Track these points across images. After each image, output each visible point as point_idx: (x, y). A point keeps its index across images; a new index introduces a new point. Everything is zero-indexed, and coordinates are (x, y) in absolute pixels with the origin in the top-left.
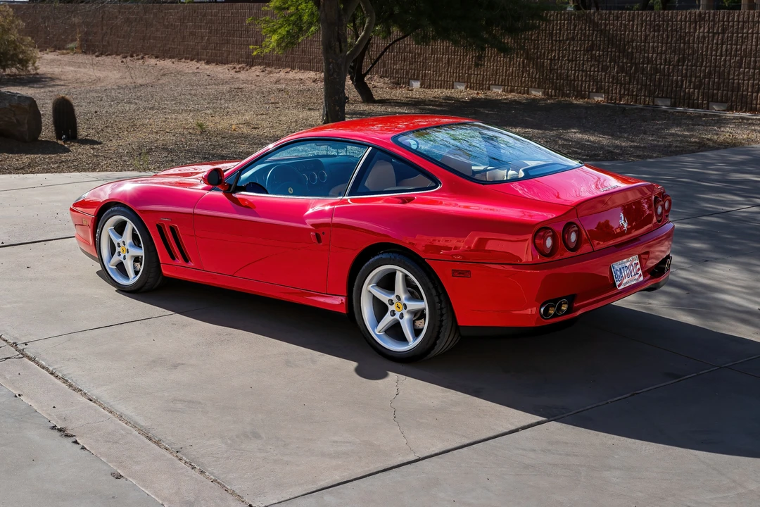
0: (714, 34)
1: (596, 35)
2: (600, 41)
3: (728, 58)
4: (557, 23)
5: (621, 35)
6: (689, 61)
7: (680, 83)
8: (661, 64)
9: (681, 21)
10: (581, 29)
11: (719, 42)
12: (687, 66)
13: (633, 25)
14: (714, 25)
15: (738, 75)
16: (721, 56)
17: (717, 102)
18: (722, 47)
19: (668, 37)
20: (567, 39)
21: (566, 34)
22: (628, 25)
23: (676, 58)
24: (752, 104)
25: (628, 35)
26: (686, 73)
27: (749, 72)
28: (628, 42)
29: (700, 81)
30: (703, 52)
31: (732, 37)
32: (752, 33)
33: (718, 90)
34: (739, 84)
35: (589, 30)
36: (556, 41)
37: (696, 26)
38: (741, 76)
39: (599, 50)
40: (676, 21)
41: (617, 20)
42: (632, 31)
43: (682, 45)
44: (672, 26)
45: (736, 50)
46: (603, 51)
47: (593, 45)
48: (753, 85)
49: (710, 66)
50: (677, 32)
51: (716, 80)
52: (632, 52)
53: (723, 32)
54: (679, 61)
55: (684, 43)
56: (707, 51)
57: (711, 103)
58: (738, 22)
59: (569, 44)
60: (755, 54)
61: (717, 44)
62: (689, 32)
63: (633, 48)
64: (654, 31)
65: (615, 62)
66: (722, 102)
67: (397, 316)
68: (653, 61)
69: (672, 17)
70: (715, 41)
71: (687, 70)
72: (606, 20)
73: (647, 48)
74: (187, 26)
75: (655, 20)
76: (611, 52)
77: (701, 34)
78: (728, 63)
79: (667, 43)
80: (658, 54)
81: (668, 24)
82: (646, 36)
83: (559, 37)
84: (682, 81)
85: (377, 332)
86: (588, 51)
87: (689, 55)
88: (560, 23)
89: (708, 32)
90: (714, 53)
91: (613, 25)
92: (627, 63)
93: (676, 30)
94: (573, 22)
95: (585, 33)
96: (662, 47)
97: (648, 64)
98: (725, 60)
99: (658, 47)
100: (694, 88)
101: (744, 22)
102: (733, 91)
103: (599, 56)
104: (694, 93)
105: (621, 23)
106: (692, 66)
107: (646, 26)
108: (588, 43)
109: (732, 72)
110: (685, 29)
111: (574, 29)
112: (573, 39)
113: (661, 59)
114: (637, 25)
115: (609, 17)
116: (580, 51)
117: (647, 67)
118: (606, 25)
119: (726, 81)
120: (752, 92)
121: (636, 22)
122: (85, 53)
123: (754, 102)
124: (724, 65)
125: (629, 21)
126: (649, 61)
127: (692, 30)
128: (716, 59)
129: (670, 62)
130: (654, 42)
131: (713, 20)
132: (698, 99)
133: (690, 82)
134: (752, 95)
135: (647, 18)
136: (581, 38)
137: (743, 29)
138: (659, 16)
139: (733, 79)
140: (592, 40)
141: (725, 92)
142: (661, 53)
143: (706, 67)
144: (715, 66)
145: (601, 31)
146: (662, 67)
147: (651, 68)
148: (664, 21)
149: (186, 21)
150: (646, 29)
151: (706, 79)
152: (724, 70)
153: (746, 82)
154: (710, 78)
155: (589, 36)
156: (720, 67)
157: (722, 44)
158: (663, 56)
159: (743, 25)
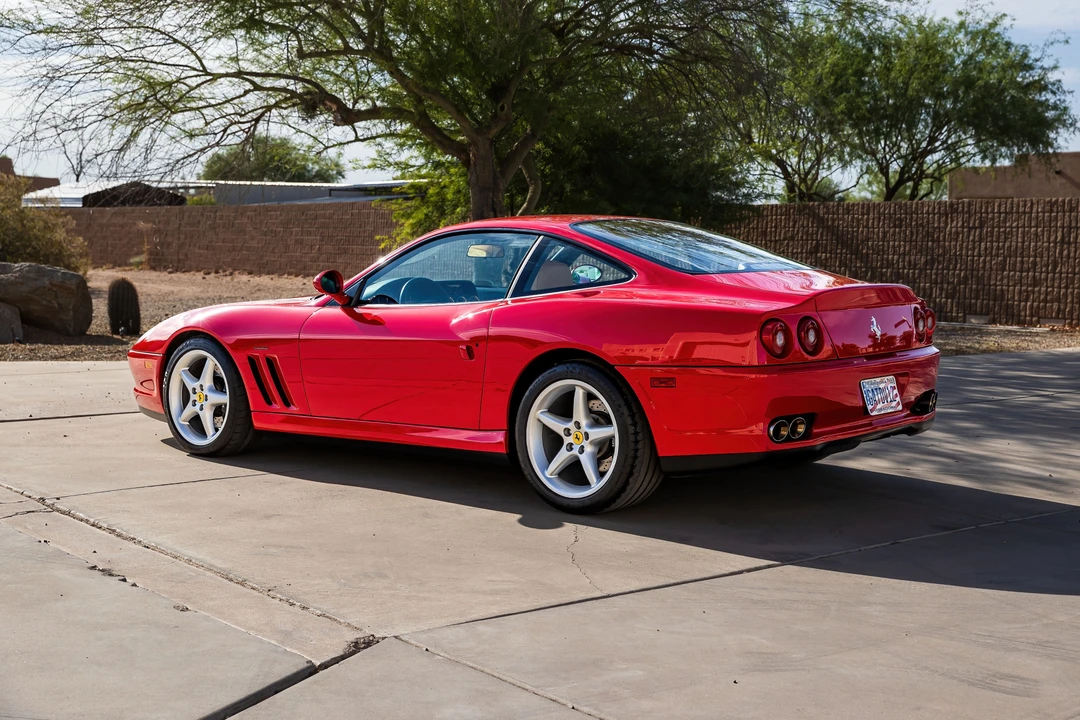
0: (970, 229)
1: (822, 233)
2: (827, 240)
3: (988, 258)
4: (771, 219)
5: (853, 232)
6: (939, 263)
7: (928, 291)
8: (904, 268)
9: (928, 213)
10: (802, 226)
11: (977, 239)
12: (937, 269)
13: (868, 220)
14: (970, 217)
15: (1002, 280)
16: (980, 256)
17: (976, 314)
18: (980, 245)
19: (912, 232)
20: (785, 239)
21: (783, 232)
22: (862, 219)
23: (923, 260)
24: (1019, 315)
25: (862, 232)
26: (936, 279)
27: (1014, 276)
28: (862, 241)
29: (954, 288)
30: (956, 252)
31: (992, 232)
32: (1018, 227)
33: (977, 298)
34: (1002, 290)
35: (812, 227)
36: (771, 241)
37: (947, 218)
38: (1005, 281)
39: (825, 252)
40: (922, 213)
41: (848, 213)
42: (867, 226)
43: (930, 243)
44: (916, 220)
45: (998, 248)
46: (831, 254)
47: (818, 245)
48: (1020, 292)
49: (966, 269)
50: (923, 227)
51: (974, 287)
52: (867, 254)
53: (981, 227)
54: (926, 263)
55: (933, 241)
56: (961, 249)
57: (968, 316)
58: (999, 213)
59: (788, 244)
60: (1022, 253)
61: (973, 241)
62: (939, 228)
63: (868, 248)
64: (895, 226)
65: (846, 267)
66: (981, 314)
67: (575, 451)
68: (893, 264)
69: (916, 208)
70: (971, 238)
71: (937, 274)
72: (834, 214)
73: (886, 248)
74: (292, 232)
75: (895, 214)
76: (841, 254)
77: (954, 230)
78: (988, 266)
79: (911, 241)
80: (900, 255)
81: (911, 219)
82: (885, 233)
83: (775, 237)
84: (931, 288)
85: (548, 474)
86: (811, 253)
87: (939, 256)
88: (776, 219)
89: (963, 227)
90: (970, 253)
91: (843, 219)
92: (861, 267)
93: (922, 225)
94: (792, 217)
95: (808, 231)
96: (905, 246)
97: (887, 268)
98: (984, 262)
99: (899, 246)
100: (947, 298)
101: (1006, 213)
102: (995, 300)
103: (826, 259)
104: (946, 303)
105: (853, 218)
106: (943, 269)
107: (884, 220)
108: (811, 244)
109: (993, 277)
110: (933, 223)
111: (794, 227)
112: (792, 238)
113: (903, 261)
114: (873, 219)
115: (838, 210)
116: (802, 253)
117: (886, 272)
118: (833, 220)
119: (987, 287)
120: (1020, 301)
121: (871, 216)
122: (154, 268)
123: (1023, 313)
124: (984, 267)
125: (863, 215)
126: (890, 264)
127: (942, 225)
128: (972, 261)
129: (915, 264)
130: (894, 241)
131: (969, 212)
132: (951, 312)
133: (942, 289)
134: (1019, 305)
135: (885, 210)
136: (802, 237)
137: (1005, 221)
138: (900, 208)
139: (995, 285)
140: (817, 240)
141: (985, 302)
142: (904, 254)
143: (960, 270)
144: (972, 270)
145: (828, 227)
146: (906, 271)
147: (891, 273)
148: (906, 214)
149: (291, 226)
150: (884, 224)
151: (962, 286)
152: (983, 275)
153: (1011, 288)
154: (966, 284)
155: (812, 234)
156: (978, 270)
157: (980, 241)
158: (907, 258)
159: (1006, 218)
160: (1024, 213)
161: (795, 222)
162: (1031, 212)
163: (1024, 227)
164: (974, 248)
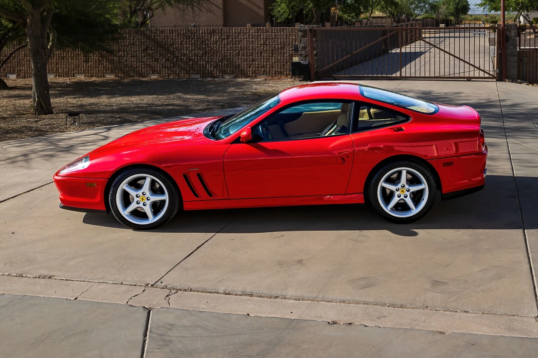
0: (222, 39)
1: (149, 42)
2: (152, 45)
3: (231, 51)
5: (165, 41)
6: (209, 54)
7: (205, 66)
8: (192, 56)
9: (202, 33)
10: (138, 38)
11: (226, 43)
12: (208, 56)
13: (173, 36)
14: (222, 35)
15: (238, 60)
16: (228, 50)
17: (228, 74)
18: (227, 46)
19: (195, 42)
20: (129, 45)
21: (128, 42)
22: (169, 36)
23: (201, 53)
24: (247, 73)
25: (170, 41)
26: (208, 60)
27: (244, 58)
28: (170, 45)
29: (217, 64)
30: (216, 49)
31: (233, 41)
32: (244, 39)
33: (228, 67)
34: (239, 64)
35: (144, 39)
36: (122, 46)
37: (211, 35)
38: (240, 60)
39: (152, 50)
40: (199, 33)
41: (162, 33)
42: (172, 39)
43: (204, 46)
44: (197, 36)
45: (236, 47)
46: (154, 50)
47: (147, 47)
48: (247, 65)
49: (222, 56)
50: (200, 39)
51: (226, 63)
52: (174, 51)
53: (228, 38)
54: (203, 54)
55: (205, 45)
56: (219, 48)
57: (224, 75)
58: (235, 33)
59: (131, 47)
60: (246, 49)
61: (224, 44)
62: (208, 39)
63: (174, 48)
64: (186, 39)
65: (163, 56)
66: (230, 74)
68: (187, 55)
69: (196, 31)
71: (208, 58)
72: (154, 33)
73: (183, 48)
75: (186, 33)
76: (160, 51)
77: (215, 40)
78: (232, 54)
79: (195, 45)
80: (190, 51)
81: (194, 36)
82: (181, 42)
83: (124, 44)
84: (206, 65)
86: (144, 51)
87: (208, 51)
89: (219, 38)
90: (223, 49)
91: (160, 36)
92: (170, 56)
93: (199, 38)
94: (132, 35)
95: (141, 41)
96: (192, 47)
98: (230, 53)
99: (189, 47)
100: (214, 68)
101: (238, 33)
102: (236, 68)
103: (152, 53)
104: (214, 70)
105: (165, 36)
106: (211, 56)
108: (144, 47)
109: (234, 58)
110: (205, 37)
111: (134, 39)
112: (133, 44)
113: (192, 53)
114: (175, 36)
115: (156, 31)
116: (139, 51)
117: (184, 58)
118: (155, 37)
119: (232, 63)
120: (247, 68)
121: (174, 34)
123: (249, 73)
124: (230, 55)
125: (170, 34)
126: (185, 55)
127: (209, 38)
128: (224, 52)
129: (198, 55)
130: (187, 45)
131: (221, 32)
132: (216, 73)
133: (211, 64)
134: (247, 69)
136: (138, 44)
137: (238, 36)
139: (236, 62)
140: (146, 45)
141: (231, 69)
142: (192, 50)
143: (219, 56)
144: (225, 56)
145: (152, 39)
147: (186, 58)
148: (191, 33)
150: (181, 38)
151: (220, 63)
152: (230, 58)
153: (243, 63)
154: (222, 62)
155: (144, 43)
156: (227, 56)
157: (228, 44)
158: (193, 52)
159: (238, 35)
160: (246, 33)
162: (249, 33)
163: (246, 38)
164: (225, 48)
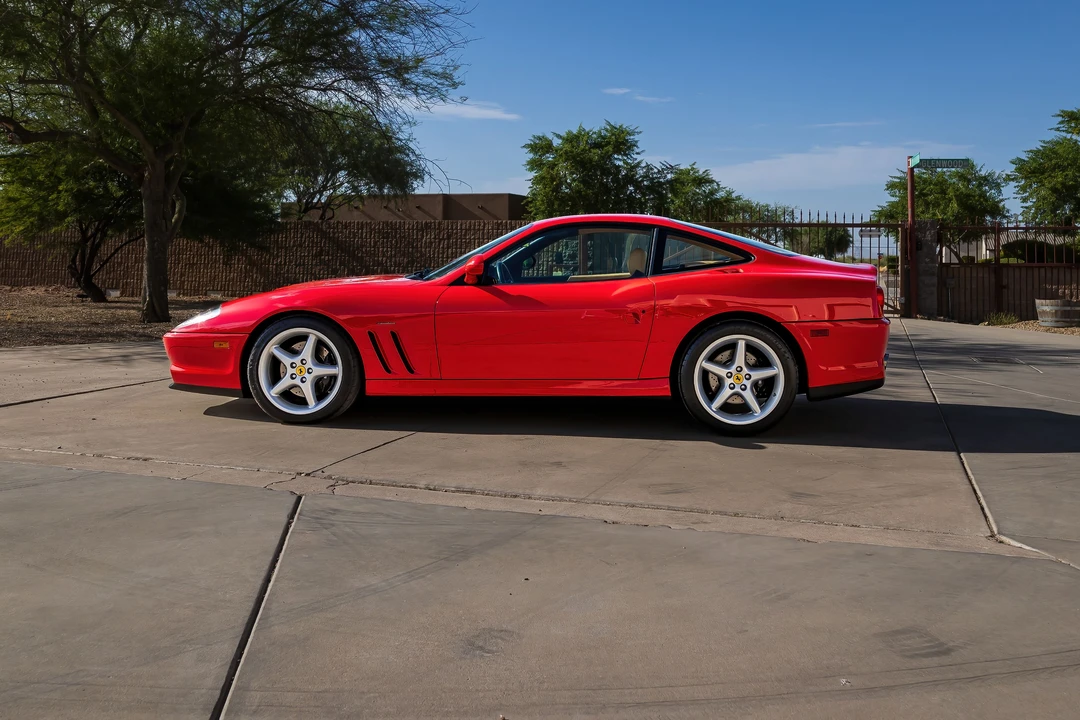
0: (440, 240)
1: (325, 242)
2: (329, 247)
5: (350, 241)
6: (417, 263)
8: (391, 266)
9: (408, 229)
10: (309, 236)
11: (445, 246)
12: (416, 267)
13: (362, 233)
14: (440, 232)
19: (397, 243)
20: (294, 246)
22: (357, 233)
23: (406, 261)
25: (358, 241)
28: (358, 248)
30: (430, 255)
31: (456, 241)
32: (474, 239)
35: (317, 237)
36: (282, 248)
37: (423, 233)
39: (328, 255)
40: (404, 229)
41: (346, 228)
42: (362, 237)
43: (411, 250)
44: (400, 234)
46: (332, 256)
47: (321, 250)
50: (405, 239)
52: (362, 257)
53: (449, 238)
54: (408, 263)
55: (413, 247)
56: (434, 254)
58: (461, 229)
59: (296, 250)
61: (443, 248)
62: (417, 239)
63: (363, 253)
64: (383, 238)
65: (345, 265)
69: (400, 225)
70: (441, 246)
72: (334, 228)
73: (376, 253)
75: (383, 229)
76: (341, 256)
77: (428, 240)
79: (396, 248)
80: (387, 257)
81: (396, 233)
82: (375, 243)
83: (285, 245)
86: (316, 256)
89: (435, 238)
90: (441, 256)
91: (342, 232)
94: (300, 230)
95: (313, 240)
96: (391, 252)
97: (378, 266)
99: (387, 251)
101: (466, 230)
103: (329, 261)
105: (350, 232)
107: (375, 233)
108: (316, 249)
110: (413, 235)
111: (301, 237)
112: (300, 246)
113: (391, 261)
114: (366, 233)
115: (338, 225)
116: (308, 256)
117: (377, 269)
118: (334, 233)
121: (364, 230)
125: (358, 229)
127: (419, 237)
129: (400, 264)
130: (383, 247)
131: (439, 228)
136: (308, 245)
137: (465, 235)
138: (387, 225)
140: (320, 247)
145: (330, 238)
148: (391, 228)
150: (375, 236)
155: (317, 243)
157: (448, 248)
158: (393, 260)
159: (466, 233)
160: (479, 230)
161: (302, 235)
162: (484, 230)
163: (479, 238)
164: (443, 253)
